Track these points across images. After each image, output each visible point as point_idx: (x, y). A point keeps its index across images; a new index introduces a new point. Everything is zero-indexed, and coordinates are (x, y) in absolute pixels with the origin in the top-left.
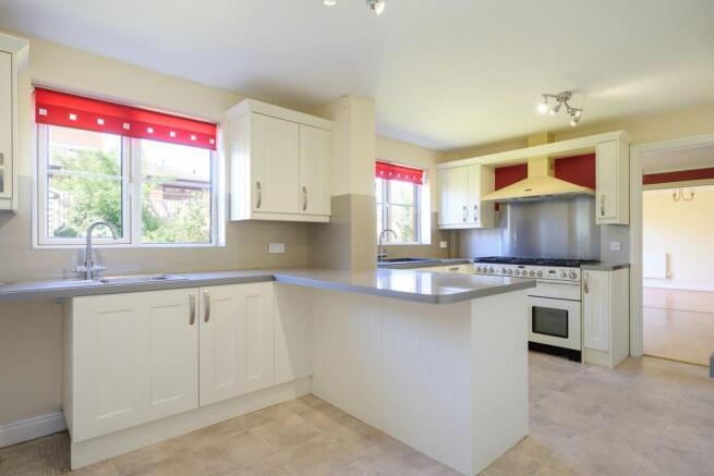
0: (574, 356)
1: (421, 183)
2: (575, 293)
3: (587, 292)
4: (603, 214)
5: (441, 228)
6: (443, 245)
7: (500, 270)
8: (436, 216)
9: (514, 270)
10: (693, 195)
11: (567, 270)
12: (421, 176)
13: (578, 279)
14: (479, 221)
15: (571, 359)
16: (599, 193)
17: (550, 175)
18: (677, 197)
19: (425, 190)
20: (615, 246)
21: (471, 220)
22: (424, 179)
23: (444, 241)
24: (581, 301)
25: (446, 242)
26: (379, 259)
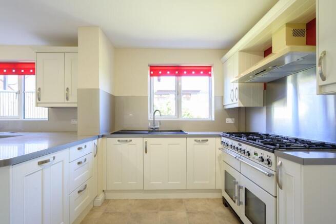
5: (225, 107)
6: (229, 121)
8: (222, 99)
11: (266, 154)
12: (210, 70)
13: (273, 167)
21: (235, 100)
22: (212, 73)
23: (231, 118)
24: (276, 197)
25: (234, 119)
26: (152, 129)
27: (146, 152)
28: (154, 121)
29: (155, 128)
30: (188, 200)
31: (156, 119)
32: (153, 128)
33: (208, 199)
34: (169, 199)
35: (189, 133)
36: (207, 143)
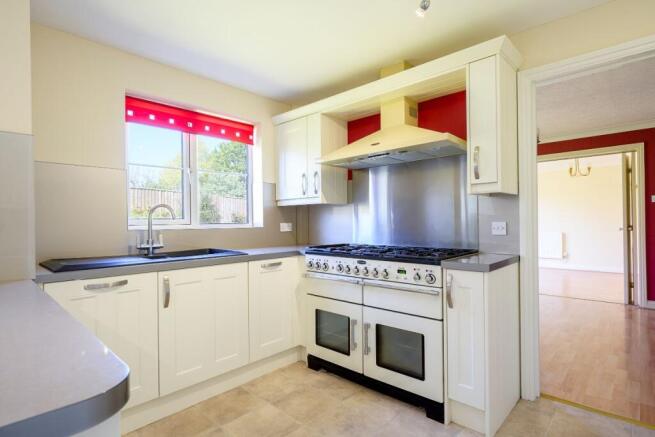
0: (434, 411)
1: (251, 142)
2: (433, 308)
3: (451, 306)
4: (477, 177)
5: (280, 204)
6: (285, 227)
7: (336, 265)
8: (273, 188)
9: (352, 267)
10: (589, 169)
11: (423, 269)
12: (251, 133)
13: (438, 283)
14: (320, 193)
15: (429, 416)
16: (471, 145)
17: (408, 123)
18: (574, 171)
19: (256, 151)
20: (498, 228)
21: (311, 192)
22: (255, 137)
23: (287, 222)
24: (442, 320)
25: (290, 224)
26: (146, 252)
27: (166, 305)
28: (149, 230)
29: (154, 248)
30: (252, 384)
31: (154, 228)
32: (148, 249)
33: (283, 370)
34: (216, 397)
35: (251, 252)
36: (280, 267)
